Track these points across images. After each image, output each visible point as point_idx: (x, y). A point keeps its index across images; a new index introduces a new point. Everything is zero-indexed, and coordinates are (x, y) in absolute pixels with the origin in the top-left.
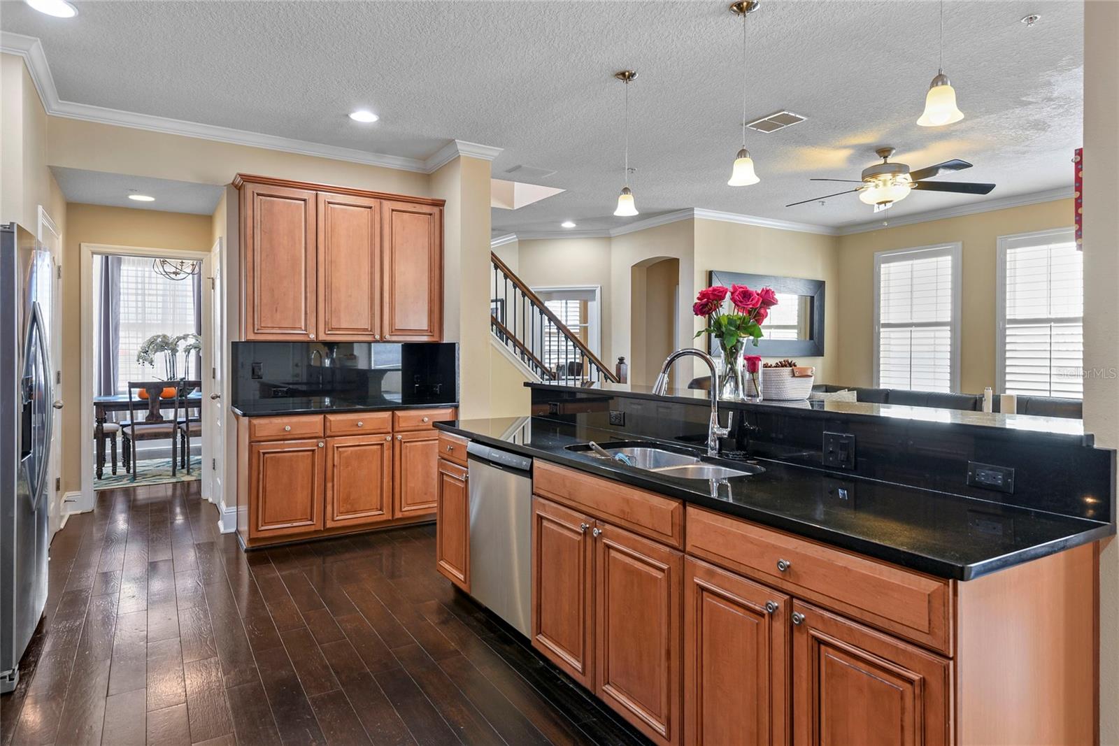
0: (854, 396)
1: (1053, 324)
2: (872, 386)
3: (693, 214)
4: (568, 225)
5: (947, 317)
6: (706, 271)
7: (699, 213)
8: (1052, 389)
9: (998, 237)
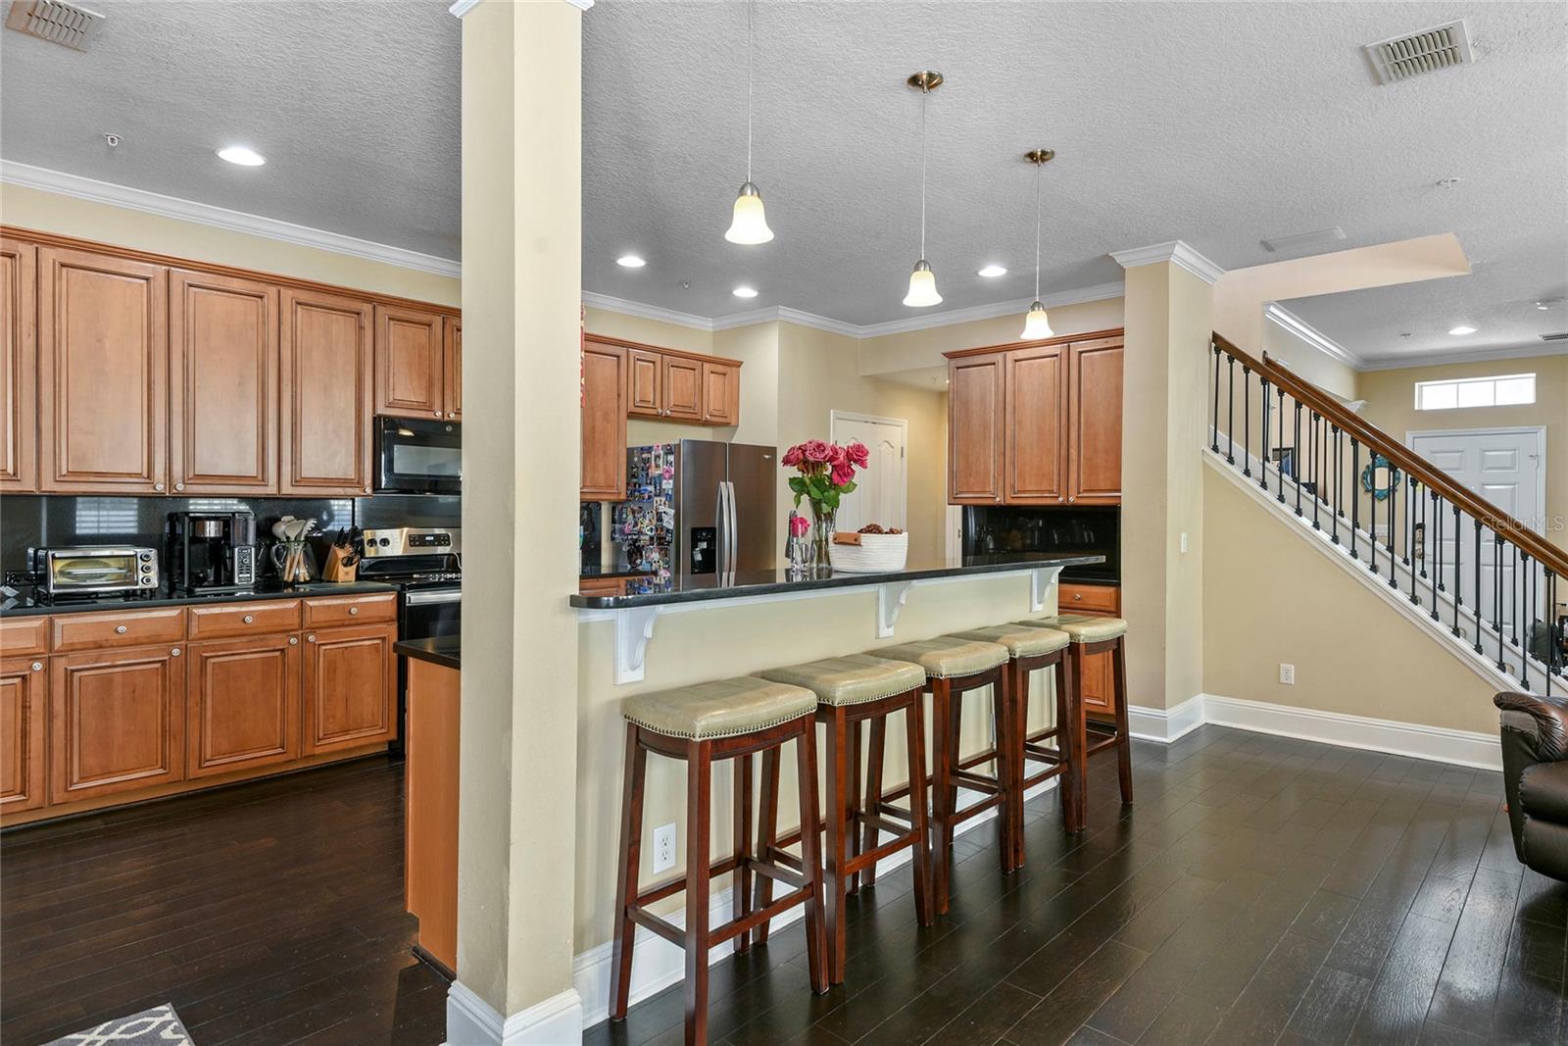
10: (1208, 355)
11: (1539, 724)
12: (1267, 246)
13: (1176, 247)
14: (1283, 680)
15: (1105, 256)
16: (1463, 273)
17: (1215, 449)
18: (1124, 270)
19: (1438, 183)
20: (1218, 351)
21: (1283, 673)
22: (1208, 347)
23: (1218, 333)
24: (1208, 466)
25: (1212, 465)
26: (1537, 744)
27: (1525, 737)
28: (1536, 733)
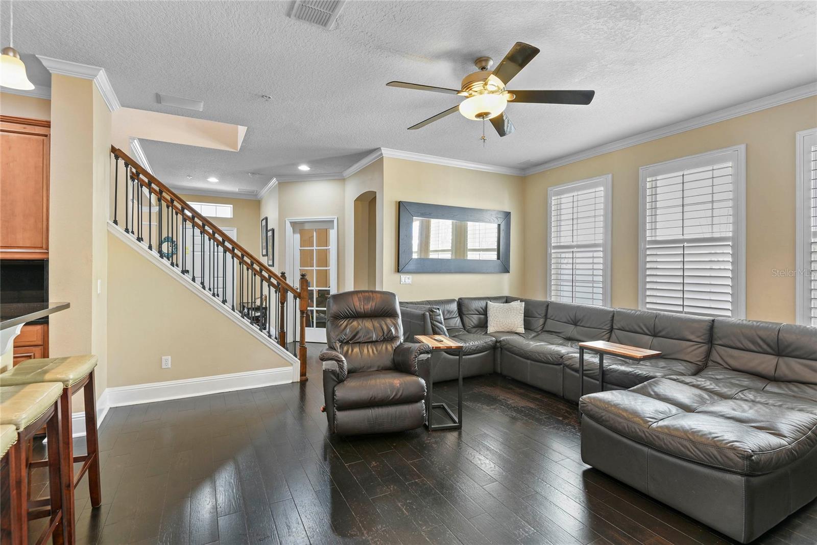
0: (521, 306)
1: (686, 244)
2: (546, 298)
3: (382, 154)
4: (304, 168)
5: (599, 239)
6: (396, 202)
7: (386, 152)
8: (685, 304)
9: (640, 168)
10: (109, 159)
11: (338, 363)
12: (158, 99)
13: (101, 71)
14: (164, 367)
15: (31, 55)
16: (232, 150)
17: (116, 222)
18: (50, 74)
19: (263, 96)
20: (117, 158)
21: (164, 363)
22: (109, 155)
23: (115, 146)
24: (110, 232)
25: (112, 231)
26: (338, 374)
27: (333, 372)
28: (338, 369)
